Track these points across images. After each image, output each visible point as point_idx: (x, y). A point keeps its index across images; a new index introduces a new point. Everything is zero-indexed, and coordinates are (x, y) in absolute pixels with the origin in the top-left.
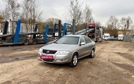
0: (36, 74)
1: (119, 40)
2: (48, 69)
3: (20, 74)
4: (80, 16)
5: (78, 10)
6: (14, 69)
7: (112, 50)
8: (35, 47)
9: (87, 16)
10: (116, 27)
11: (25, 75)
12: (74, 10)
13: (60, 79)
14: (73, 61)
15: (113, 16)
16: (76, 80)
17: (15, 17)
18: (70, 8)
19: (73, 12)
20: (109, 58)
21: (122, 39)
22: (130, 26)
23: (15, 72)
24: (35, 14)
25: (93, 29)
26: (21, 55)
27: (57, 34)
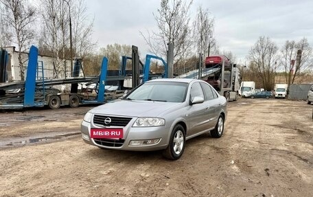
0: (79, 177)
1: (277, 98)
2: (109, 164)
3: (38, 178)
4: (183, 37)
5: (180, 23)
6: (23, 164)
7: (264, 120)
8: (76, 114)
9: (201, 37)
10: (271, 65)
11: (51, 180)
12: (169, 21)
13: (141, 189)
14: (172, 143)
15: (266, 38)
16: (185, 191)
17: (26, 42)
18: (159, 16)
19: (167, 26)
20: (260, 138)
21: (284, 94)
22: (306, 63)
23: (25, 172)
24: (73, 34)
25: (218, 69)
26: (41, 131)
27: (128, 83)
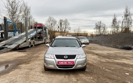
15: (52, 17)
